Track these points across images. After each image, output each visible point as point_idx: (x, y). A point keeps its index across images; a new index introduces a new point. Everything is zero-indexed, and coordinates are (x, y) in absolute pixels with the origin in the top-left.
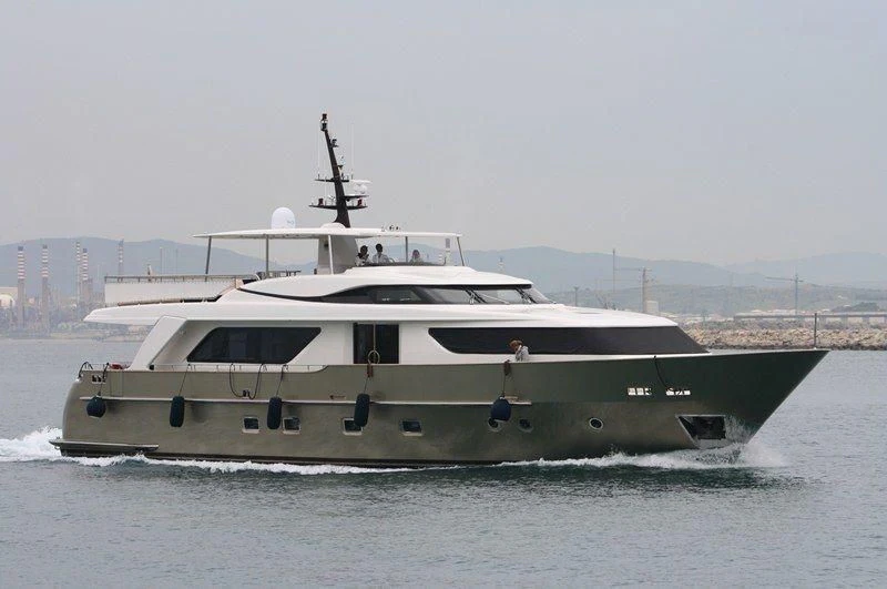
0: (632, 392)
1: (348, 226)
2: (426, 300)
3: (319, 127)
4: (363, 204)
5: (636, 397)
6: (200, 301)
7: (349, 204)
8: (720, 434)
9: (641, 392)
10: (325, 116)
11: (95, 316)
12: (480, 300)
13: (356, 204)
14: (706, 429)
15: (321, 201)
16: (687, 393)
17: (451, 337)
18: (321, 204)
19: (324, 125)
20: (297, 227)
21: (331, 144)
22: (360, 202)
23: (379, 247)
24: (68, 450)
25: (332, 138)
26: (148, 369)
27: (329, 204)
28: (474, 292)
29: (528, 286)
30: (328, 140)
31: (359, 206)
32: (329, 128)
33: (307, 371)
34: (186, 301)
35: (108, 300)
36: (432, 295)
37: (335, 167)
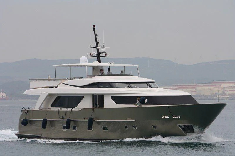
0: (163, 117)
1: (100, 62)
2: (111, 87)
3: (93, 30)
4: (107, 55)
5: (165, 119)
6: (53, 87)
7: (101, 55)
8: (193, 131)
9: (166, 117)
10: (94, 26)
11: (27, 92)
12: (130, 87)
13: (104, 55)
14: (189, 130)
15: (91, 54)
16: (180, 117)
17: (117, 99)
18: (91, 55)
19: (94, 29)
20: (88, 62)
21: (96, 35)
22: (106, 54)
23: (109, 70)
24: (20, 136)
25: (96, 33)
26: (39, 110)
27: (94, 55)
28: (129, 84)
29: (152, 82)
30: (95, 34)
31: (106, 56)
32: (95, 30)
33: (78, 110)
34: (50, 87)
35: (31, 87)
36: (113, 85)
37: (97, 43)
